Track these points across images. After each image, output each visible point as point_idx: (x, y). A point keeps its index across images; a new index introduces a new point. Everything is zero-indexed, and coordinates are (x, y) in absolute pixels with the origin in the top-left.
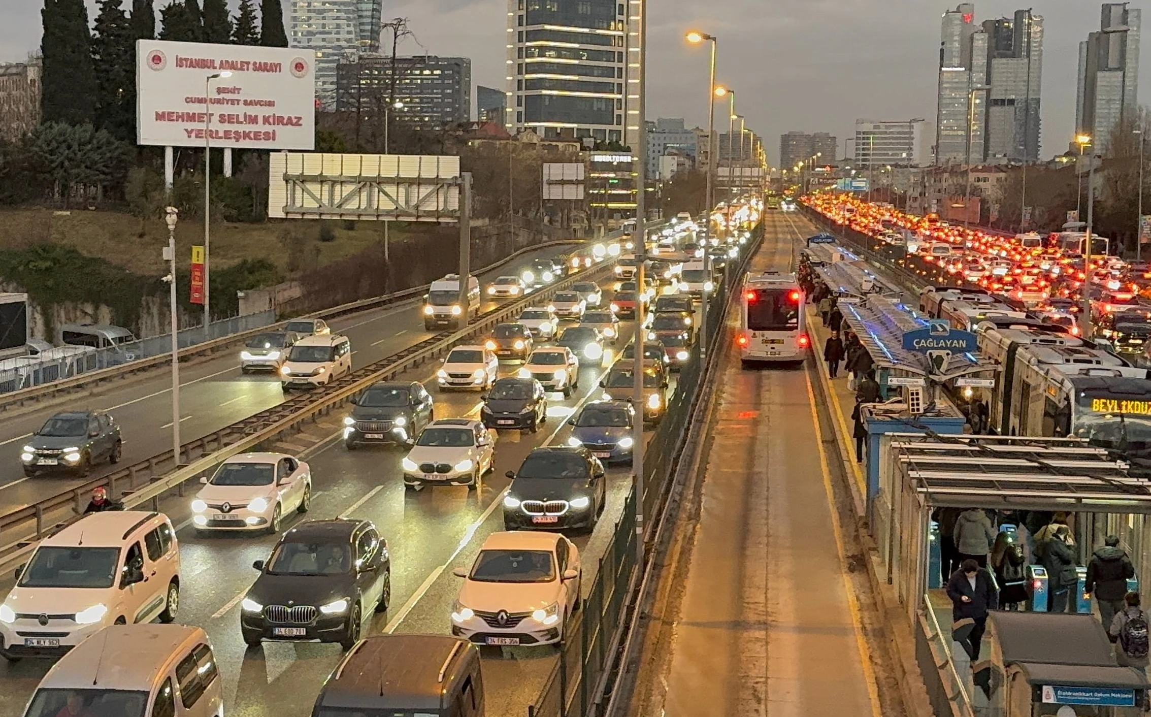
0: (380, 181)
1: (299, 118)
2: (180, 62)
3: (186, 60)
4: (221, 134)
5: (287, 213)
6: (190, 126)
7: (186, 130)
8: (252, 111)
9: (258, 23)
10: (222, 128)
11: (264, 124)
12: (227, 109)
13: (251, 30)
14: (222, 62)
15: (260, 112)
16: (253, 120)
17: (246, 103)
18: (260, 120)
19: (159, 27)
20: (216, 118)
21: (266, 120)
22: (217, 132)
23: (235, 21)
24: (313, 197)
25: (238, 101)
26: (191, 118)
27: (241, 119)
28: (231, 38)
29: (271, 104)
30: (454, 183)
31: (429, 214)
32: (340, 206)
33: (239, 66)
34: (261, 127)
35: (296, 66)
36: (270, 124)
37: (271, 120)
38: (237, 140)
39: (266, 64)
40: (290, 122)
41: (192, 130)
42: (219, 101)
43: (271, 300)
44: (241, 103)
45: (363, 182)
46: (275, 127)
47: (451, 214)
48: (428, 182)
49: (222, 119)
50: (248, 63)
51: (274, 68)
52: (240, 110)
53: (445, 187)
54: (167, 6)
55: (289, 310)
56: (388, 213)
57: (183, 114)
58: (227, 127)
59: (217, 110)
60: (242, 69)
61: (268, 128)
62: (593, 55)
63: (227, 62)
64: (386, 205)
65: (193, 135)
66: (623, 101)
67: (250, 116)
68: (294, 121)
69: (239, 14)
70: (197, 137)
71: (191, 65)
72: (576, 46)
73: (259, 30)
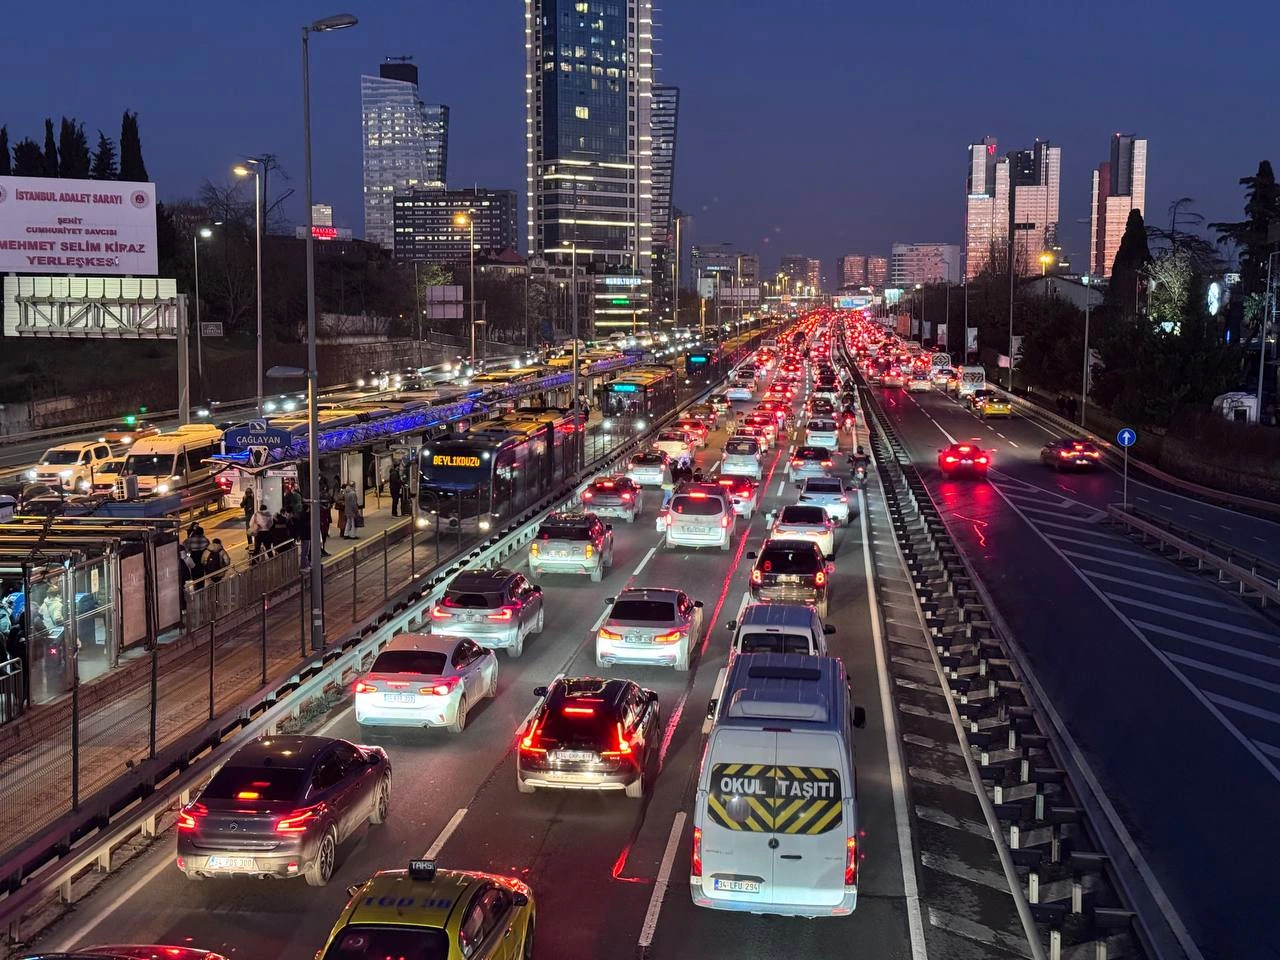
0: (104, 303)
1: (142, 246)
2: (20, 196)
3: (27, 193)
4: (64, 261)
5: (20, 332)
6: (32, 253)
7: (29, 258)
8: (94, 239)
9: (118, 159)
10: (64, 255)
11: (107, 251)
12: (69, 238)
13: (109, 166)
14: (62, 195)
15: (103, 240)
16: (96, 248)
17: (87, 232)
18: (103, 248)
19: (13, 164)
20: (58, 247)
21: (108, 248)
22: (59, 258)
23: (93, 157)
24: (44, 316)
25: (80, 230)
26: (33, 246)
27: (84, 247)
28: (90, 173)
29: (113, 233)
30: (172, 302)
31: (150, 331)
32: (70, 324)
33: (79, 198)
34: (103, 254)
35: (137, 198)
36: (112, 251)
37: (114, 247)
38: (80, 266)
39: (106, 196)
40: (132, 248)
41: (34, 258)
42: (60, 231)
43: (30, 412)
44: (83, 232)
45: (88, 304)
46: (119, 254)
47: (171, 331)
48: (148, 302)
49: (65, 247)
50: (88, 196)
51: (116, 199)
52: (83, 239)
53: (163, 307)
54: (19, 143)
55: (51, 422)
56: (112, 331)
57: (25, 242)
58: (70, 254)
59: (60, 238)
60: (82, 201)
61: (110, 255)
62: (606, 186)
63: (67, 195)
64: (111, 323)
65: (36, 261)
66: (636, 229)
67: (92, 245)
68: (137, 248)
69: (98, 151)
70: (39, 263)
71: (32, 198)
72: (591, 178)
73: (119, 167)
